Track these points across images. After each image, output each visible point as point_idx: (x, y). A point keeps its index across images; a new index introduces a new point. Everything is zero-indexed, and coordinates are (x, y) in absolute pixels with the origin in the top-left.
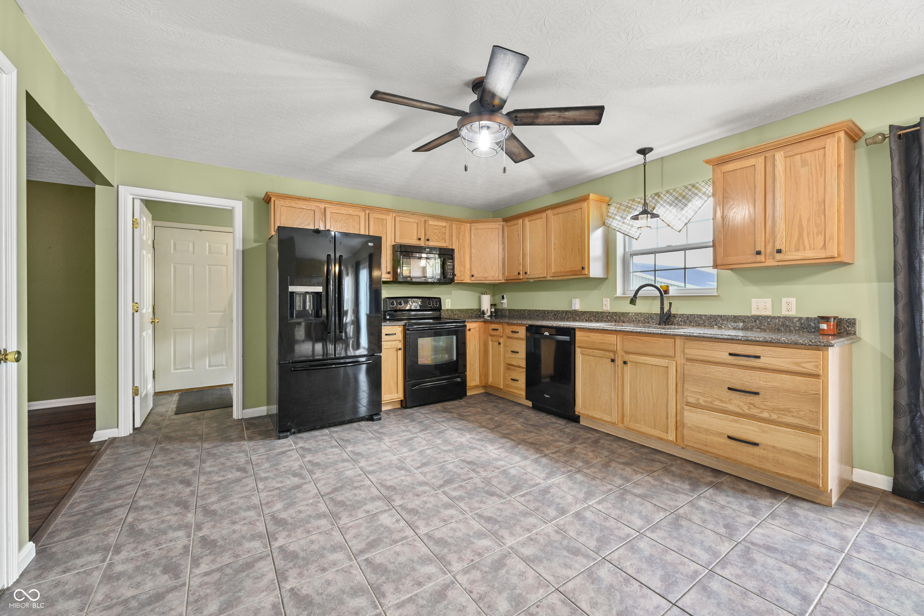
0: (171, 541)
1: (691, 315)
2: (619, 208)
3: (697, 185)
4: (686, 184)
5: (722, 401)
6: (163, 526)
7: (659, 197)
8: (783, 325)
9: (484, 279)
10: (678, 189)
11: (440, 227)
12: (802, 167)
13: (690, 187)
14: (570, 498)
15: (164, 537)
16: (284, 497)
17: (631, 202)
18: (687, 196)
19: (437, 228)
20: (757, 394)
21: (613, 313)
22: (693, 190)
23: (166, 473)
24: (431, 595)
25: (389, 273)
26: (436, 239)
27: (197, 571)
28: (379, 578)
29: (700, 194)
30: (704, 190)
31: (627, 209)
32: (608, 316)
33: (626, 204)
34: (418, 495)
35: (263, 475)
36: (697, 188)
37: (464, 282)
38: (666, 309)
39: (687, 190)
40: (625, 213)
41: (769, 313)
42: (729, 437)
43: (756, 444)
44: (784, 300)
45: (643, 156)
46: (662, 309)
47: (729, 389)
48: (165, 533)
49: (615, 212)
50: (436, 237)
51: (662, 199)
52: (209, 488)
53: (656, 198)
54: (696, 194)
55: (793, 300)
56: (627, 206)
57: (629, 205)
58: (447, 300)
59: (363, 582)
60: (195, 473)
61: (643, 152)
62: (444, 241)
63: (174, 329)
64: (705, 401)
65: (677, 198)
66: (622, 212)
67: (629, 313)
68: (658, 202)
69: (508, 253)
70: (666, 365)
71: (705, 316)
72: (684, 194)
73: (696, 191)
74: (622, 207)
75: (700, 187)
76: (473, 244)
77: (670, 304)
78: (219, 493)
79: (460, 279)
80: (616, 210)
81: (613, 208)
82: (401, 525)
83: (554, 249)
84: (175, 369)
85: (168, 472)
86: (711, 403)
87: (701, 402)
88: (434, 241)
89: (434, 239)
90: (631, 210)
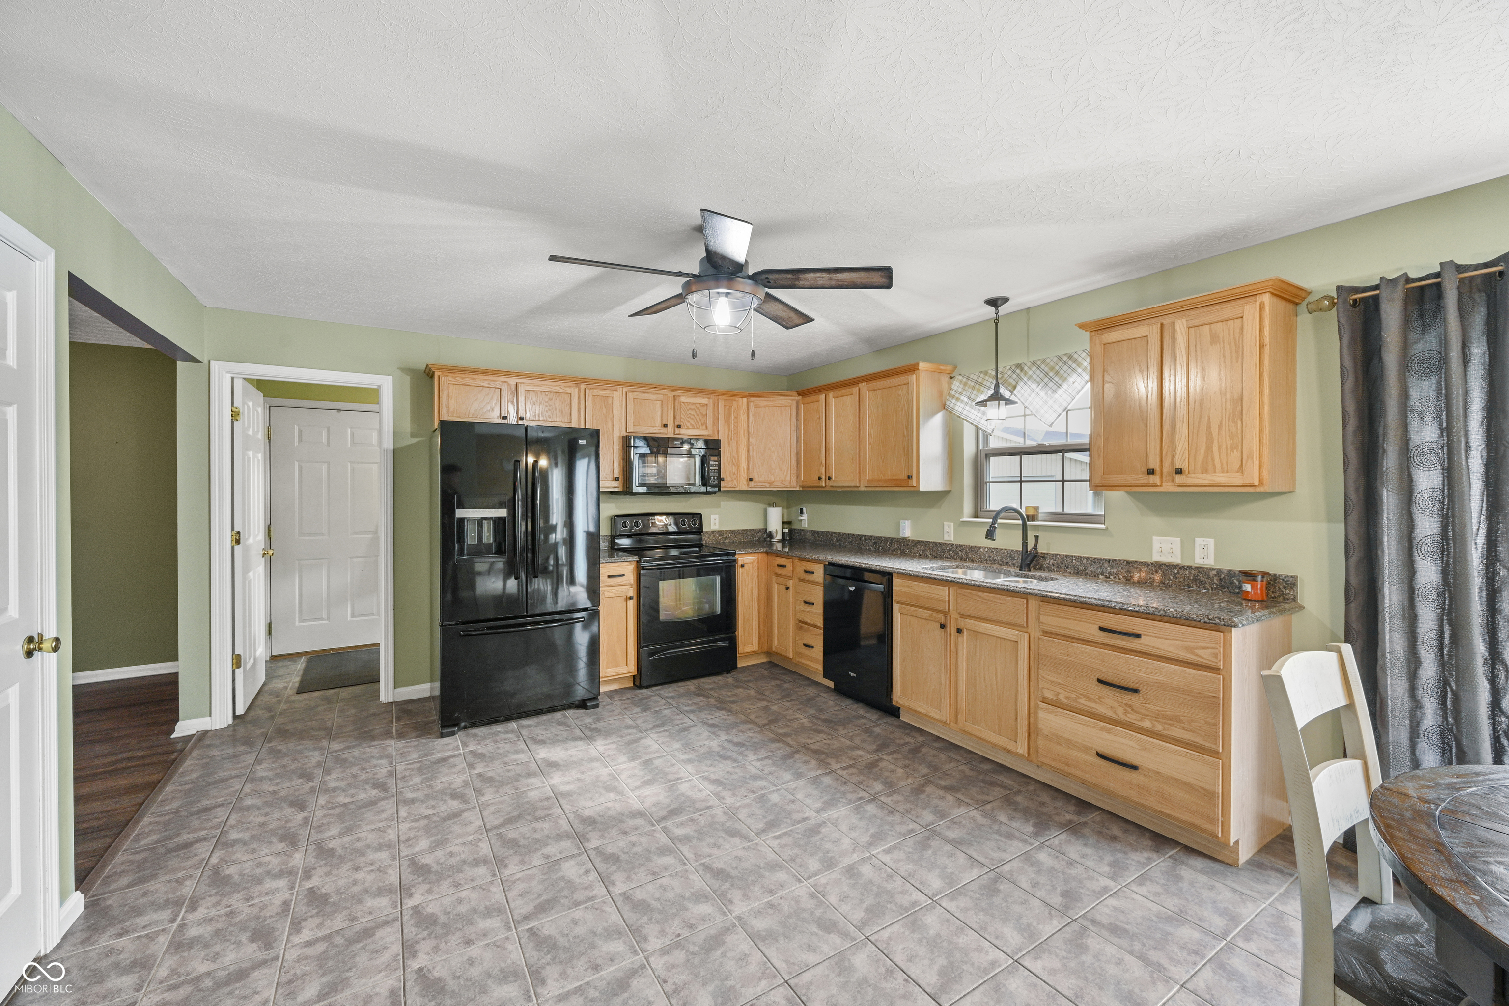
0: (267, 894)
1: (1067, 556)
2: (965, 384)
3: (1076, 356)
4: (1060, 353)
5: (1089, 699)
6: (259, 871)
7: (1022, 370)
8: (1195, 580)
9: (768, 485)
10: (1048, 360)
11: (698, 406)
12: (1211, 344)
13: (1065, 358)
14: (846, 843)
15: (258, 888)
16: (434, 830)
17: (982, 375)
18: (1062, 372)
19: (693, 407)
20: (1136, 691)
21: (957, 546)
22: (1070, 362)
23: (272, 789)
24: (608, 984)
25: (617, 479)
26: (691, 425)
27: (297, 939)
28: (543, 958)
29: (1080, 370)
31: (977, 386)
32: (950, 550)
33: (975, 378)
34: (625, 833)
35: (409, 795)
36: (1075, 361)
37: (737, 489)
39: (1061, 363)
40: (975, 392)
41: (1176, 559)
42: (1099, 755)
43: (1135, 768)
44: (1199, 541)
45: (993, 309)
46: (1025, 544)
47: (1100, 681)
48: (260, 882)
49: (960, 390)
50: (692, 422)
51: (1026, 374)
52: (330, 815)
53: (1018, 371)
54: (1074, 370)
55: (1211, 542)
56: (976, 382)
57: (980, 380)
58: (712, 517)
59: (519, 963)
60: (312, 790)
61: (994, 303)
62: (704, 427)
63: (298, 560)
64: (1067, 698)
65: (1046, 375)
66: (970, 390)
67: (980, 548)
68: (1021, 379)
69: (805, 444)
70: (1014, 638)
71: (1087, 558)
72: (1057, 368)
73: (1074, 366)
74: (969, 382)
75: (1080, 359)
76: (751, 430)
77: (1037, 538)
78: (343, 823)
79: (730, 484)
80: (962, 386)
81: (958, 384)
82: (590, 879)
83: (870, 444)
84: (302, 621)
85: (276, 788)
86: (1075, 700)
87: (1062, 697)
88: (688, 428)
89: (688, 425)
90: (982, 388)
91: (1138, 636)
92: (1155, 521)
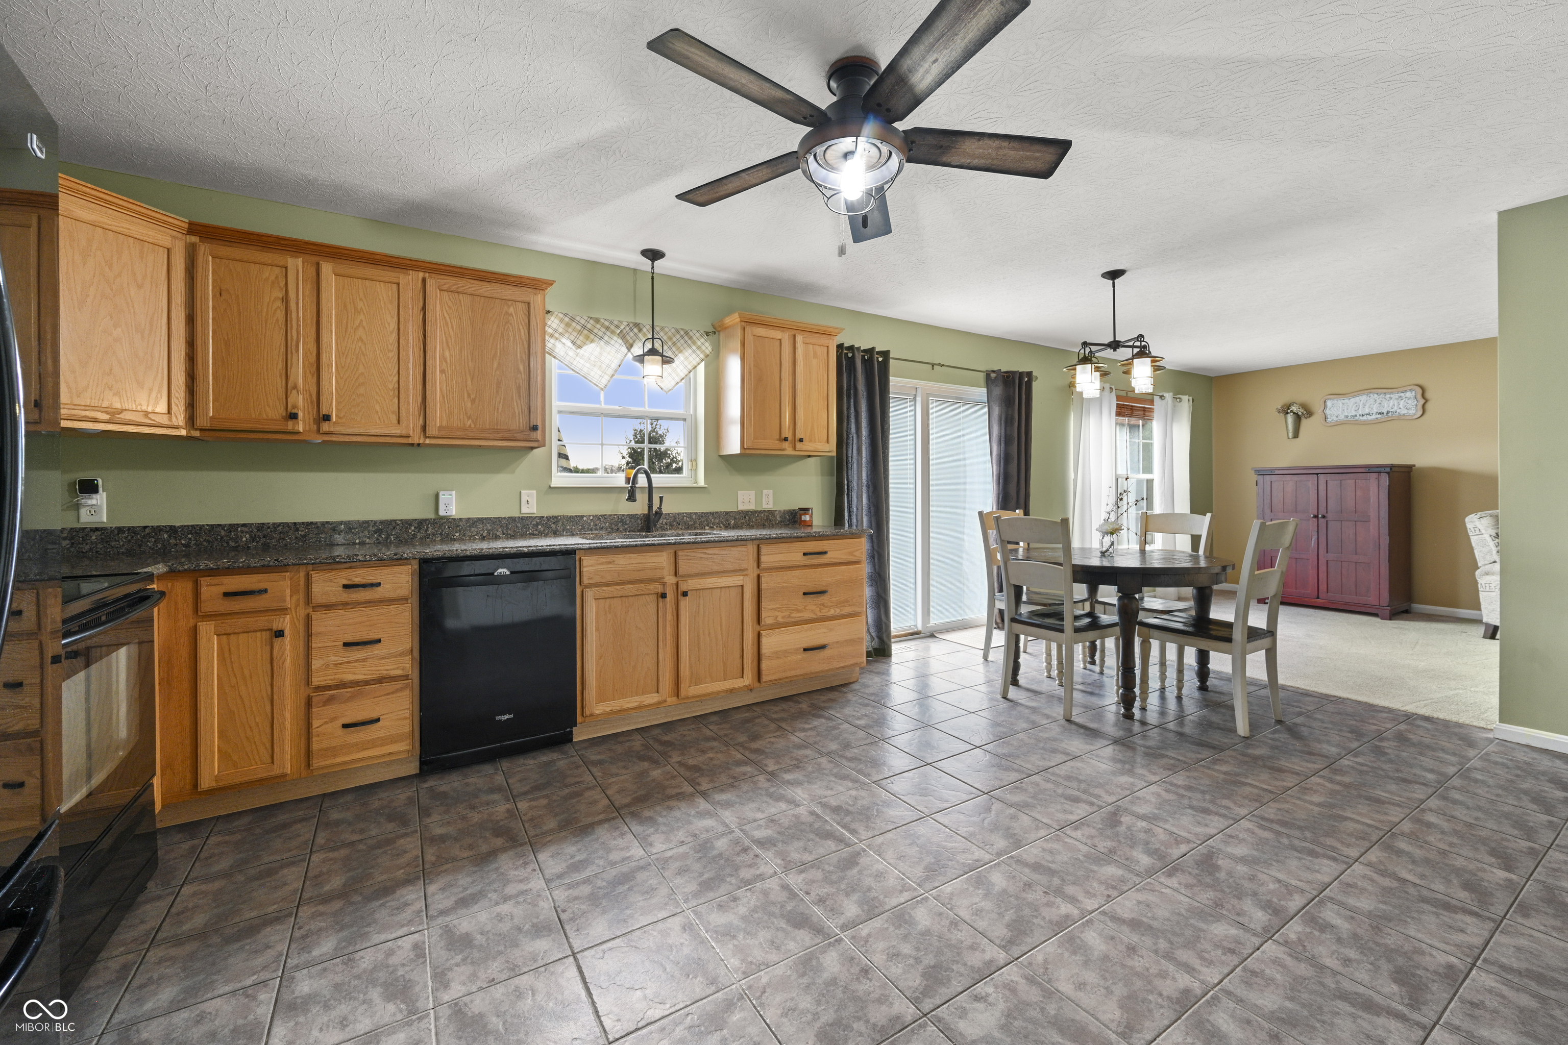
1: (679, 514)
2: (568, 325)
3: (691, 333)
4: (678, 327)
5: (798, 611)
7: (640, 330)
8: (767, 519)
10: (666, 329)
13: (682, 333)
17: (592, 322)
18: (679, 344)
20: (823, 592)
21: (549, 518)
22: (686, 338)
29: (694, 348)
30: (699, 343)
31: (585, 332)
32: (537, 524)
33: (583, 322)
36: (691, 338)
38: (655, 508)
39: (678, 336)
40: (581, 338)
41: (752, 507)
42: (805, 650)
43: (822, 647)
44: (765, 492)
46: (650, 506)
47: (805, 594)
49: (561, 330)
53: (636, 330)
54: (689, 346)
55: (770, 492)
56: (584, 327)
57: (589, 326)
64: (783, 617)
66: (575, 334)
67: (583, 516)
68: (638, 338)
70: (740, 583)
71: (696, 514)
72: (674, 339)
73: (689, 342)
74: (574, 324)
75: (695, 338)
77: (661, 498)
80: (562, 325)
81: (557, 321)
86: (789, 616)
87: (780, 620)
90: (592, 336)
91: (825, 553)
92: (739, 479)
